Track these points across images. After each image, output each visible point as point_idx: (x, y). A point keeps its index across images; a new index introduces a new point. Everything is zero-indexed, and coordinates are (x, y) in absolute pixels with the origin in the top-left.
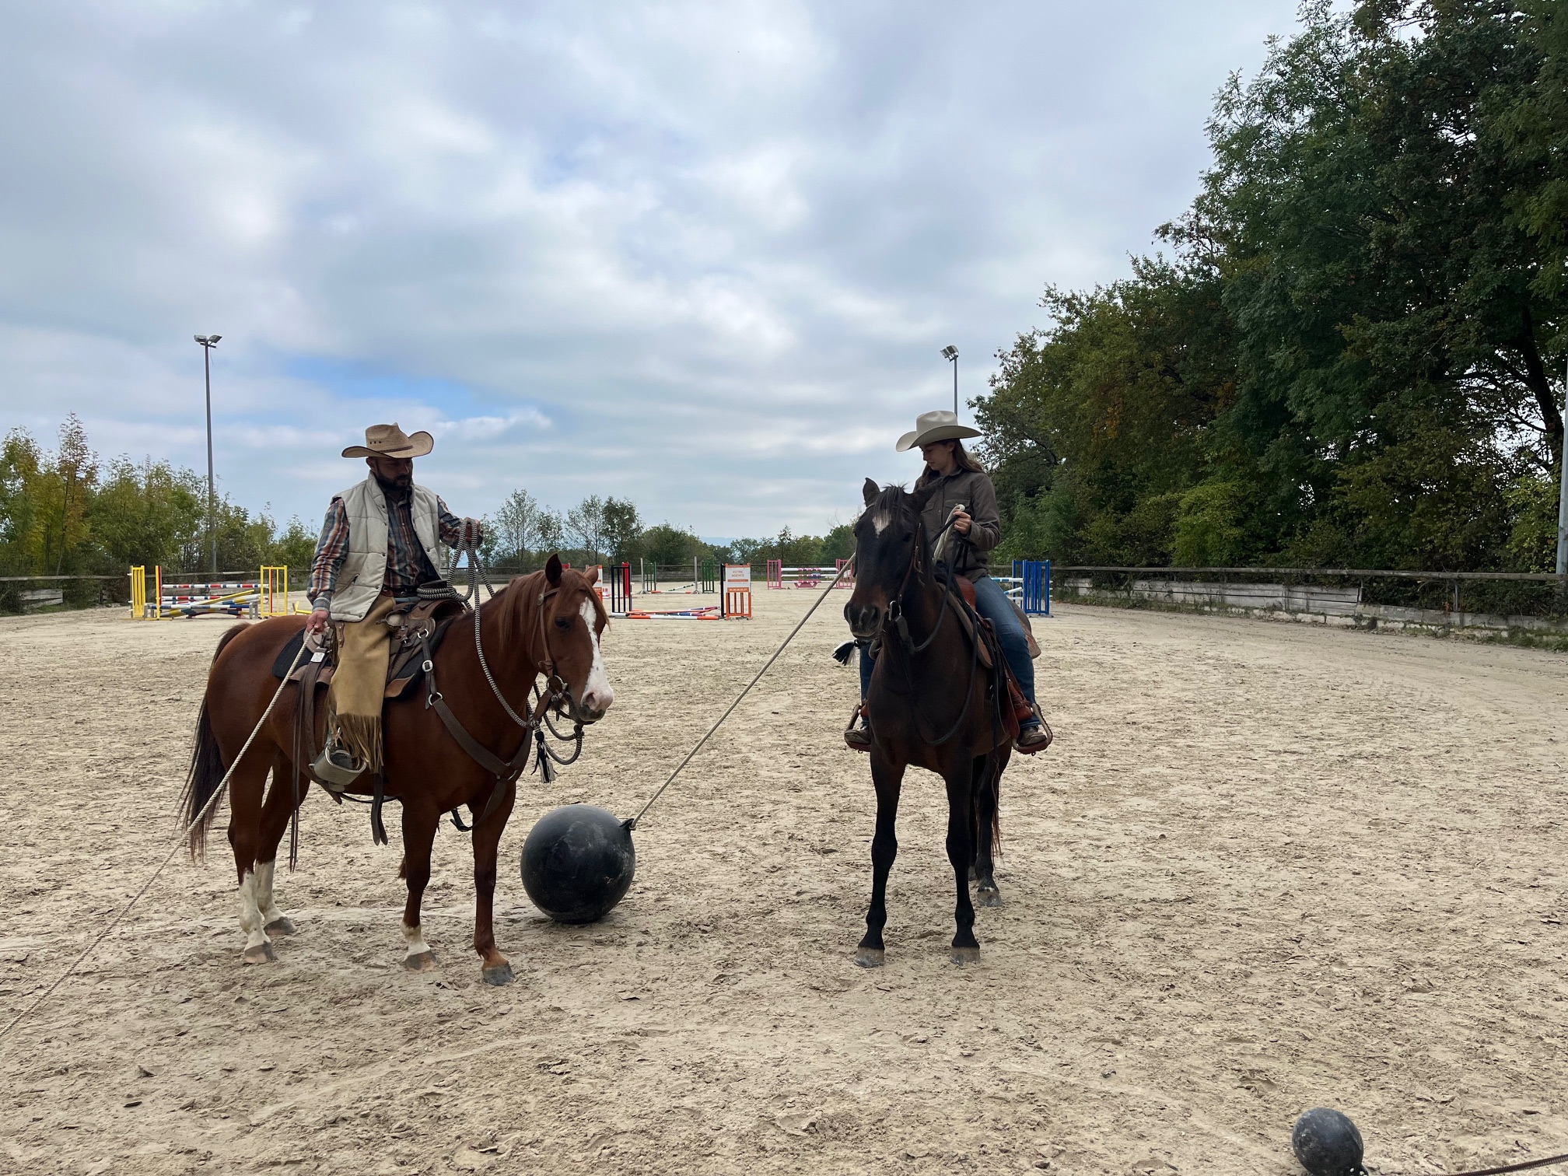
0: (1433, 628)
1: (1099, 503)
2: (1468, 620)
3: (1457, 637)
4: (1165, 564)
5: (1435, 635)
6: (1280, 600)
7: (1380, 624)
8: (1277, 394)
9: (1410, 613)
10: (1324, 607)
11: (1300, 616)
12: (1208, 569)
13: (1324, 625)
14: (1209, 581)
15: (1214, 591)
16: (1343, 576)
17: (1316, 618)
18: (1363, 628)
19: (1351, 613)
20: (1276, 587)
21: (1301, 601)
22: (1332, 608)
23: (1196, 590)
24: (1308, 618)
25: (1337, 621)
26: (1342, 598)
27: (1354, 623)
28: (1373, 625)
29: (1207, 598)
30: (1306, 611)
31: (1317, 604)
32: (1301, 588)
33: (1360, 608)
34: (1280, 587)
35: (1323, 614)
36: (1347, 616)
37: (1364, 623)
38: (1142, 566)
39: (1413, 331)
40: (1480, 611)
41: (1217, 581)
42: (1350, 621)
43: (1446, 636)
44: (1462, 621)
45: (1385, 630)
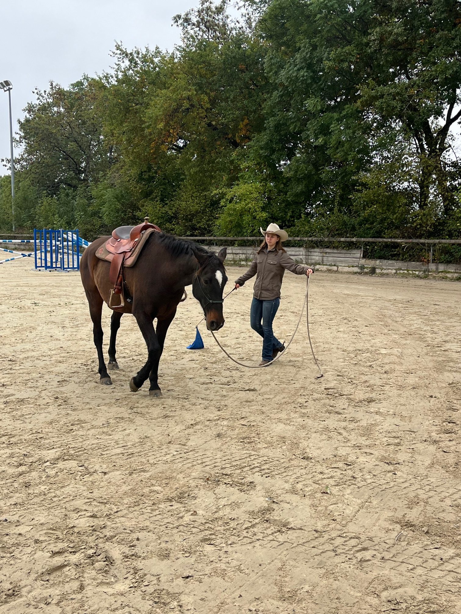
0: (417, 273)
1: (147, 195)
2: (441, 267)
3: (434, 278)
4: (203, 234)
5: (418, 277)
6: (301, 257)
7: (378, 271)
8: (295, 128)
9: (398, 264)
10: (335, 261)
11: (317, 267)
12: (246, 238)
13: (337, 272)
14: (243, 246)
15: (250, 252)
16: (352, 242)
17: (330, 268)
18: (366, 273)
19: (356, 264)
20: (297, 249)
21: (317, 258)
22: (341, 261)
23: (234, 252)
24: (324, 268)
25: (346, 269)
26: (348, 255)
27: (359, 271)
28: (373, 271)
29: (243, 257)
30: (322, 263)
31: (330, 259)
32: (317, 250)
33: (363, 261)
34: (302, 249)
35: (335, 265)
36: (353, 266)
37: (366, 270)
38: (187, 236)
39: (398, 94)
40: (448, 262)
41: (250, 245)
42: (356, 269)
43: (426, 277)
44: (437, 269)
45: (382, 275)
